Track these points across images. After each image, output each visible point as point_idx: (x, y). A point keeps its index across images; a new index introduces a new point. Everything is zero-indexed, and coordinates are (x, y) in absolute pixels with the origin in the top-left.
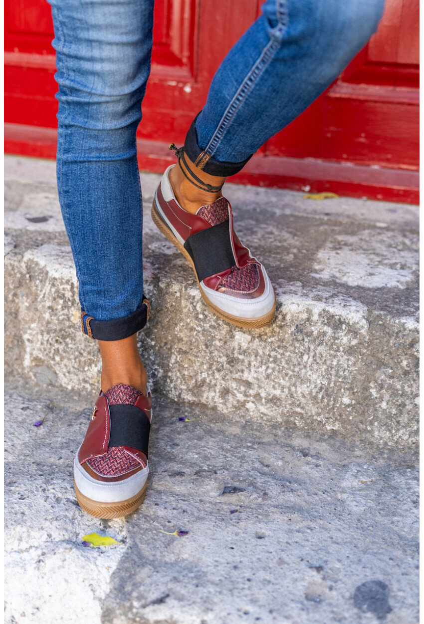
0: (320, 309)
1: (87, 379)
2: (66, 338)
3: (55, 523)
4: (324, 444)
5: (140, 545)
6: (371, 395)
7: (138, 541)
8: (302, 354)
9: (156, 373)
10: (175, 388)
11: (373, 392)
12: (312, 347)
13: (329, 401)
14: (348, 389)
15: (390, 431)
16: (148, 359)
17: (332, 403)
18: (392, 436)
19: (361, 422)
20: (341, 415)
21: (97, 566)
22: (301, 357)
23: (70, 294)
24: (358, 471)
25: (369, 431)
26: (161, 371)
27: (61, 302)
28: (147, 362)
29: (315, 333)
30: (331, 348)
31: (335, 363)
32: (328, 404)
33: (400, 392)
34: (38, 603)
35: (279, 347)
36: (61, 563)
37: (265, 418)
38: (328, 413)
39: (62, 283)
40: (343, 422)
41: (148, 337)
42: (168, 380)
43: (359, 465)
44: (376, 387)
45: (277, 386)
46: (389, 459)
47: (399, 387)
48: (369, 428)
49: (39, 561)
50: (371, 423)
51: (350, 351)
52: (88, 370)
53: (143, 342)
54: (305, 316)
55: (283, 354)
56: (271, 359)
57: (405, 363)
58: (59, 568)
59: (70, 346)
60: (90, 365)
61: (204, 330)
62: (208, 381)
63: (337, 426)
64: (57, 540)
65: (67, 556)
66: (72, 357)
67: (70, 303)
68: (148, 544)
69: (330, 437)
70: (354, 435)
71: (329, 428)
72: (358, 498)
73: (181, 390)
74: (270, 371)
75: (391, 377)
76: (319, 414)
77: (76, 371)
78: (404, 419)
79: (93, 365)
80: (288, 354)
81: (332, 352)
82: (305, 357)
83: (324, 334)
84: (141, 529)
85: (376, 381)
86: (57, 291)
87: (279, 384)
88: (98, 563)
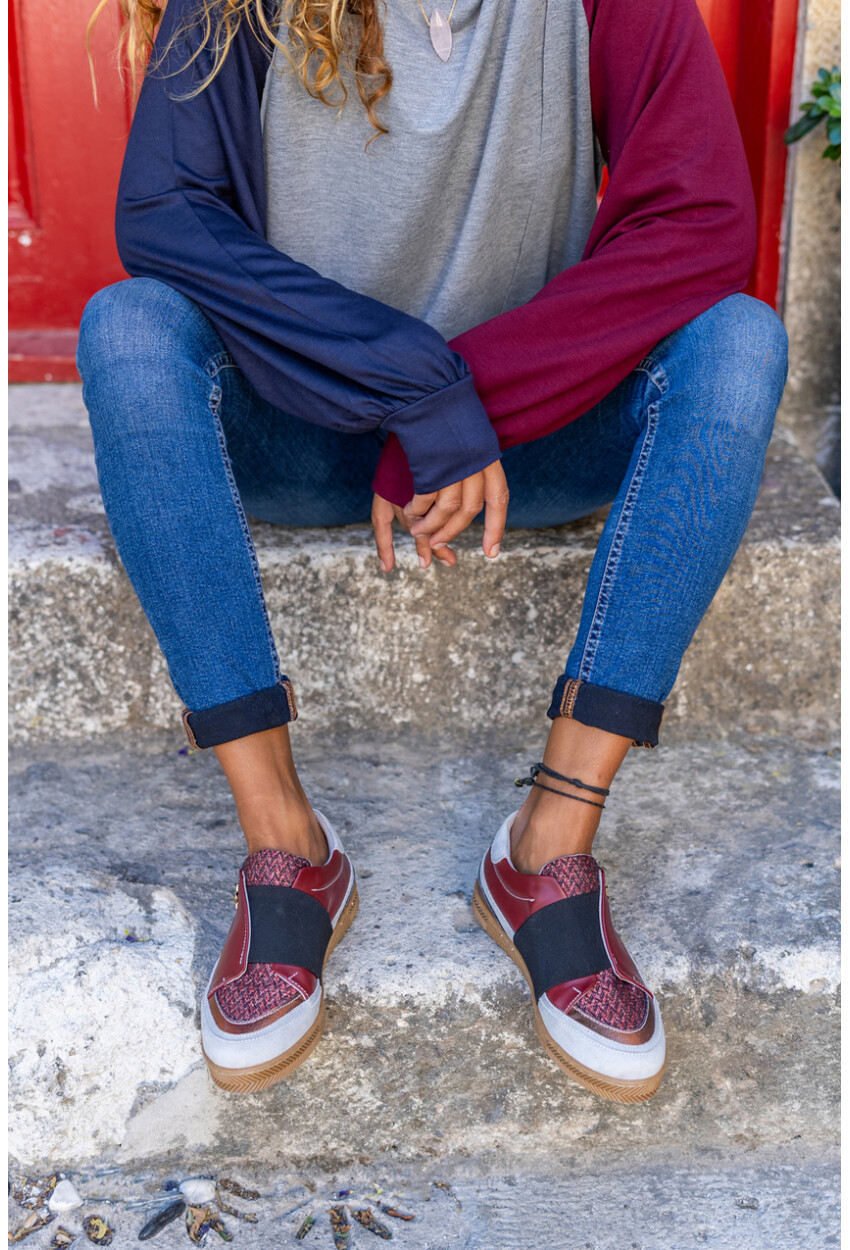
0: (366, 556)
1: (21, 722)
3: (81, 921)
4: (395, 745)
5: (211, 922)
6: (451, 662)
7: (205, 917)
8: (349, 624)
9: (131, 692)
10: (164, 709)
11: (455, 658)
12: (362, 611)
13: (394, 682)
14: (419, 661)
15: (484, 707)
16: (117, 673)
17: (398, 684)
18: (489, 713)
19: (443, 703)
20: (413, 699)
21: (161, 961)
22: (348, 628)
24: (455, 770)
25: (456, 714)
26: (138, 688)
28: (115, 678)
29: (363, 591)
30: (388, 607)
31: (396, 627)
32: (394, 688)
33: (491, 651)
34: (91, 1031)
35: (314, 620)
36: (111, 970)
37: (304, 726)
38: (396, 700)
40: (417, 708)
41: (113, 640)
42: (151, 699)
43: (452, 762)
44: (457, 651)
45: (317, 676)
46: (489, 745)
47: (488, 644)
48: (455, 710)
49: (79, 974)
50: (457, 702)
51: (416, 607)
52: (22, 708)
53: (105, 650)
54: (345, 569)
55: (320, 629)
56: (305, 639)
57: (492, 610)
58: (111, 976)
60: (23, 700)
63: (410, 716)
64: (92, 941)
65: (118, 959)
68: (222, 918)
69: (401, 733)
70: (434, 724)
71: (397, 720)
72: (470, 803)
73: (174, 709)
74: (304, 656)
75: (476, 632)
76: (381, 705)
78: (501, 687)
79: (29, 700)
80: (327, 627)
81: (390, 613)
82: (354, 628)
83: (376, 590)
84: (203, 902)
85: (456, 642)
87: (321, 673)
88: (160, 957)
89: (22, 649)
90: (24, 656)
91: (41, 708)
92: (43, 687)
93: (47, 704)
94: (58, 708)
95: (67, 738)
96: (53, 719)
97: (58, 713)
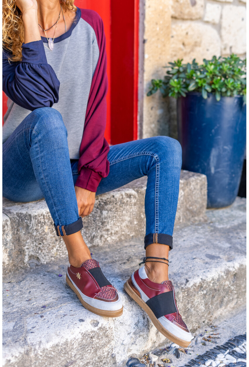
0: (124, 193)
1: (52, 255)
2: (43, 241)
6: (142, 217)
8: (123, 211)
12: (125, 207)
14: (136, 218)
17: (132, 225)
20: (134, 229)
22: (122, 213)
23: (43, 220)
27: (40, 225)
29: (125, 202)
30: (130, 206)
31: (131, 210)
32: (131, 227)
35: (116, 211)
37: (114, 241)
38: (131, 230)
39: (39, 216)
40: (135, 231)
51: (135, 204)
52: (53, 251)
54: (121, 197)
55: (117, 214)
56: (114, 217)
59: (45, 243)
61: (93, 215)
62: (95, 235)
63: (134, 234)
66: (46, 248)
67: (43, 224)
69: (132, 239)
71: (131, 235)
74: (114, 222)
76: (128, 232)
77: (48, 254)
79: (54, 248)
80: (119, 213)
81: (131, 207)
82: (124, 212)
86: (38, 220)
87: (117, 225)
89: (53, 233)
90: (53, 235)
91: (57, 250)
92: (58, 243)
93: (58, 248)
94: (61, 249)
95: (62, 258)
96: (60, 253)
97: (61, 250)
